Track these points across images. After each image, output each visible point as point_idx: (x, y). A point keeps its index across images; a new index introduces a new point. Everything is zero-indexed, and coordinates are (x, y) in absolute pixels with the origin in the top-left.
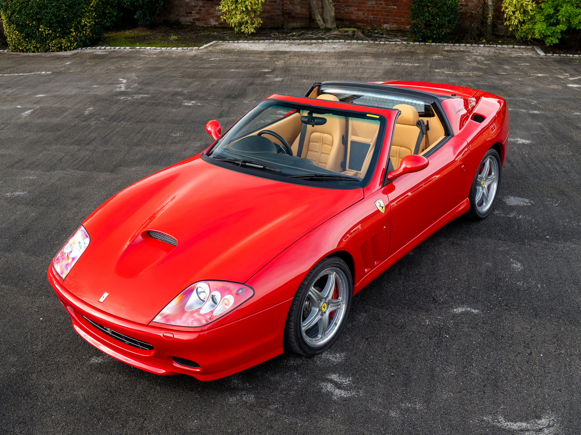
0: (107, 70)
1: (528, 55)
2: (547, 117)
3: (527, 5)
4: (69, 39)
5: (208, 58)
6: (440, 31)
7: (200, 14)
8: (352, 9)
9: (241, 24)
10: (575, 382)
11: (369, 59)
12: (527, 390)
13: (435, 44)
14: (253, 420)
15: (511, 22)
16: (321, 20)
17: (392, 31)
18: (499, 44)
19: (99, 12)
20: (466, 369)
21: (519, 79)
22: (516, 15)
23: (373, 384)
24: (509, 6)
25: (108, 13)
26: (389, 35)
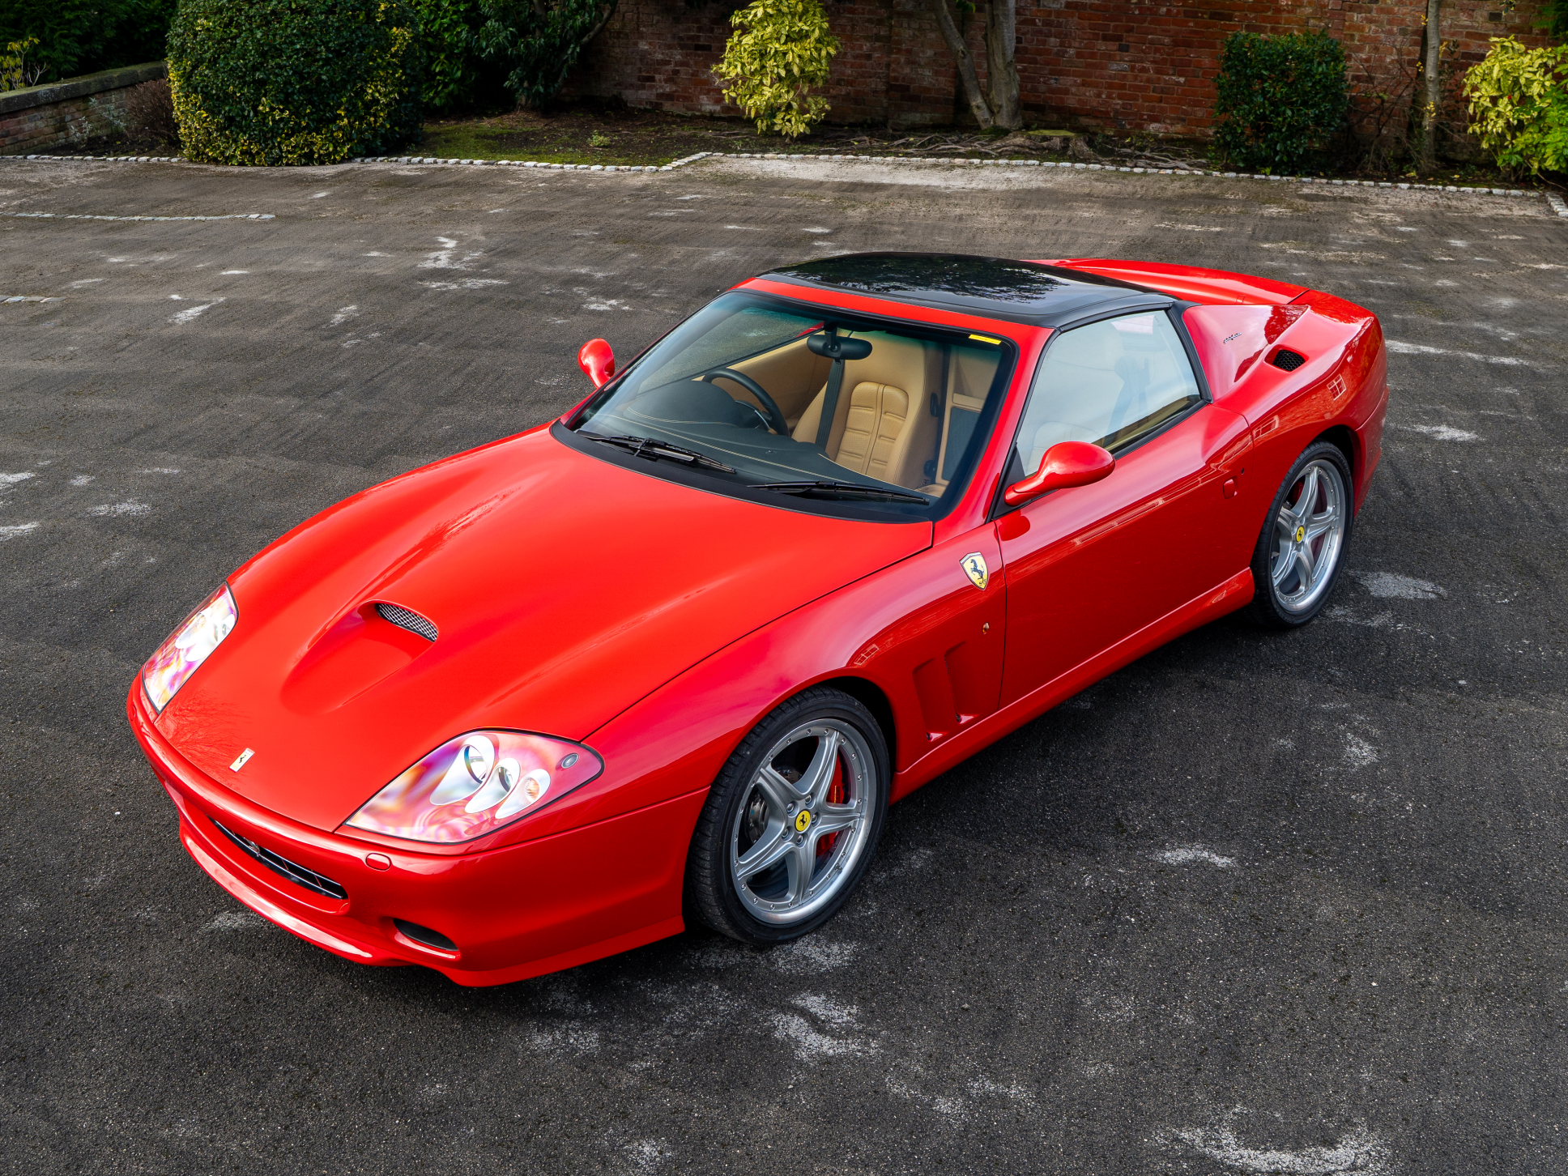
0: (415, 216)
1: (1524, 215)
2: (1535, 376)
3: (1530, 82)
4: (332, 135)
5: (676, 195)
6: (1292, 143)
7: (675, 83)
8: (1067, 81)
9: (772, 111)
10: (1449, 1061)
11: (1094, 210)
12: (1313, 1072)
13: (1278, 178)
14: (582, 1095)
15: (1486, 126)
16: (984, 106)
17: (1170, 141)
18: (1453, 183)
19: (413, 69)
20: (1163, 1007)
21: (1484, 275)
22: (1501, 108)
23: (910, 1028)
24: (1484, 83)
25: (440, 73)
26: (1162, 151)
